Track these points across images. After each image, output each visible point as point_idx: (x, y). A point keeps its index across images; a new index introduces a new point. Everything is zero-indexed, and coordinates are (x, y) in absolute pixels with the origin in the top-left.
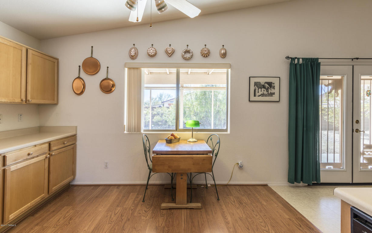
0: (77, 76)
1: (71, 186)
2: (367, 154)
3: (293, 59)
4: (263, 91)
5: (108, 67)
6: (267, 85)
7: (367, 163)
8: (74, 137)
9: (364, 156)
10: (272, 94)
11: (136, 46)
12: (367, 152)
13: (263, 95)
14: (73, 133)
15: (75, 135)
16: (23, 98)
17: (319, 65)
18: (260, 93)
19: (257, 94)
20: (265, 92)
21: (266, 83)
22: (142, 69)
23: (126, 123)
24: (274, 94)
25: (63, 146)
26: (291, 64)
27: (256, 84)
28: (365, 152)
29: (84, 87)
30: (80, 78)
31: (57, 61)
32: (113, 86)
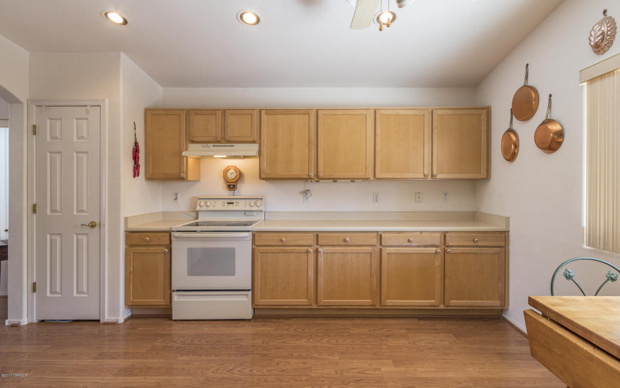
0: (507, 127)
1: (502, 318)
5: (550, 96)
8: (504, 235)
11: (609, 14)
14: (502, 228)
15: (505, 232)
23: (585, 224)
25: (472, 244)
29: (516, 146)
30: (510, 131)
31: (488, 110)
32: (560, 134)
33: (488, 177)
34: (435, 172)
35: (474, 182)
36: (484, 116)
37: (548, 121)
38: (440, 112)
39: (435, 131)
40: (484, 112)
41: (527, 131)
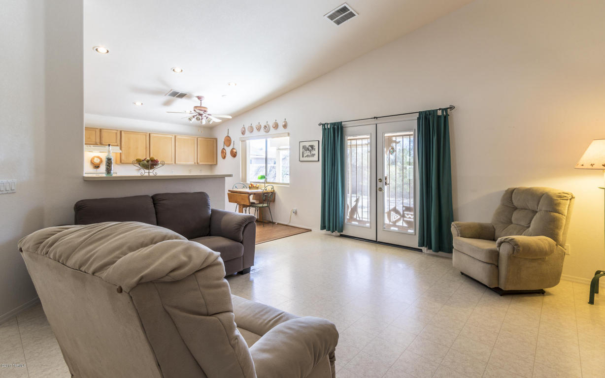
0: (222, 148)
2: (408, 217)
3: (324, 125)
4: (307, 153)
5: (234, 141)
6: (310, 148)
7: (406, 227)
9: (405, 219)
10: (314, 155)
11: (245, 126)
12: (408, 214)
13: (308, 156)
16: (196, 161)
17: (342, 128)
18: (306, 154)
19: (304, 155)
20: (309, 154)
21: (310, 146)
22: (247, 141)
24: (315, 155)
26: (324, 129)
27: (304, 147)
28: (406, 215)
29: (225, 154)
30: (224, 149)
31: (216, 139)
32: (236, 152)
33: (216, 164)
34: (198, 162)
35: (211, 165)
36: (215, 141)
37: (233, 149)
38: (200, 139)
39: (198, 146)
40: (215, 140)
41: (228, 150)
